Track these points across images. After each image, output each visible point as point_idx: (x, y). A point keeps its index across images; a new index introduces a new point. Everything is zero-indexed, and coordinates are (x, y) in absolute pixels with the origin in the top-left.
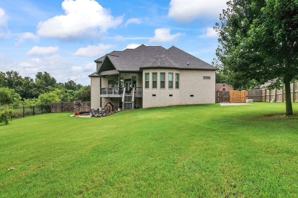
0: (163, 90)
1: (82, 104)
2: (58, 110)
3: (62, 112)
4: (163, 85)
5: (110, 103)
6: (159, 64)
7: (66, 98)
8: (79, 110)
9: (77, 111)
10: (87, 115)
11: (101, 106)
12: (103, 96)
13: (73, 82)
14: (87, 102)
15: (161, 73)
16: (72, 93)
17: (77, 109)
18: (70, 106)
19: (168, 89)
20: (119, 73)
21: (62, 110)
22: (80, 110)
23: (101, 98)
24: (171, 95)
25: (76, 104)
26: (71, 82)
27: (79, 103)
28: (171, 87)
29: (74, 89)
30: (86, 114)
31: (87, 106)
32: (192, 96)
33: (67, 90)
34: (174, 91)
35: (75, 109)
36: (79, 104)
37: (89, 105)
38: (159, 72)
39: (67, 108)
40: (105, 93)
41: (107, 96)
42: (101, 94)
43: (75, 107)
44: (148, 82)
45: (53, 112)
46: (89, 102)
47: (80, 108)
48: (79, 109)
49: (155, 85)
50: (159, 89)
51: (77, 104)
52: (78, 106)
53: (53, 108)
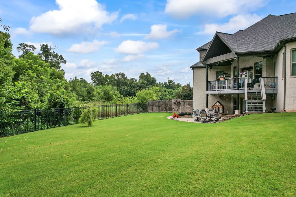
1: (182, 103)
2: (155, 109)
3: (159, 112)
5: (219, 102)
7: (165, 97)
8: (178, 110)
9: (176, 111)
10: (189, 118)
11: (207, 107)
12: (210, 92)
13: (172, 81)
14: (187, 100)
16: (171, 93)
17: (176, 109)
18: (168, 105)
20: (236, 56)
21: (159, 109)
22: (180, 110)
23: (207, 95)
25: (175, 102)
26: (170, 82)
27: (178, 101)
29: (173, 88)
30: (187, 116)
31: (187, 106)
33: (166, 90)
35: (173, 109)
36: (179, 103)
37: (191, 104)
39: (165, 107)
40: (213, 88)
41: (216, 92)
42: (207, 89)
43: (173, 107)
45: (150, 111)
46: (192, 100)
48: (178, 109)
51: (176, 103)
52: (177, 105)
53: (150, 107)
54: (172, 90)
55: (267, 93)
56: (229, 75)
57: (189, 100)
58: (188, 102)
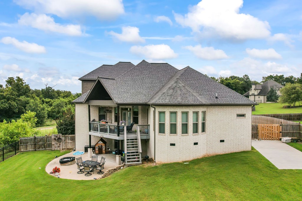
0: (185, 137)
1: (63, 138)
2: (30, 148)
3: (35, 150)
4: (185, 130)
6: (179, 100)
8: (59, 147)
9: (56, 148)
11: (90, 146)
12: (93, 133)
13: (51, 88)
14: (69, 135)
15: (183, 113)
16: (50, 103)
17: (57, 146)
18: (46, 141)
19: (192, 136)
20: (116, 105)
21: (35, 147)
22: (61, 146)
23: (90, 136)
24: (196, 144)
25: (55, 138)
26: (49, 89)
27: (58, 137)
28: (196, 131)
31: (69, 142)
32: (222, 141)
34: (200, 137)
35: (53, 146)
36: (59, 139)
37: (73, 139)
38: (179, 111)
39: (42, 144)
40: (96, 129)
41: (98, 134)
42: (90, 130)
43: (53, 143)
44: (164, 124)
45: (22, 150)
46: (73, 135)
47: (60, 144)
48: (58, 145)
49: (173, 130)
50: (180, 135)
51: (57, 138)
52: (57, 141)
53: (22, 145)
54: (51, 100)
55: (141, 139)
56: (111, 111)
57: (71, 135)
58: (69, 137)
